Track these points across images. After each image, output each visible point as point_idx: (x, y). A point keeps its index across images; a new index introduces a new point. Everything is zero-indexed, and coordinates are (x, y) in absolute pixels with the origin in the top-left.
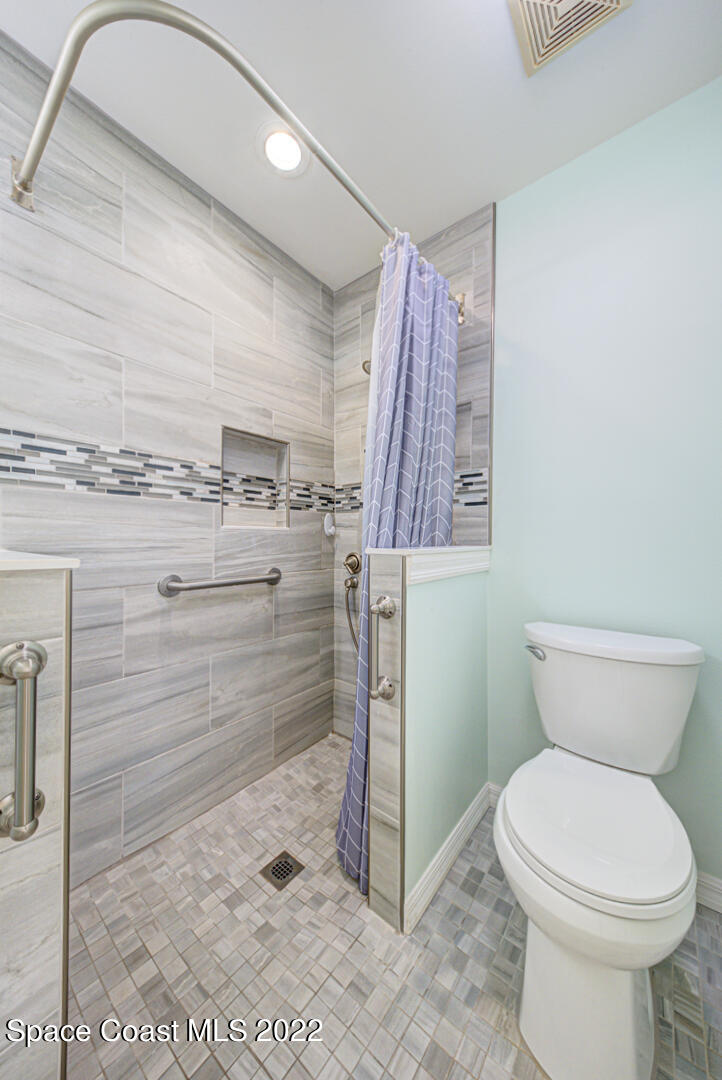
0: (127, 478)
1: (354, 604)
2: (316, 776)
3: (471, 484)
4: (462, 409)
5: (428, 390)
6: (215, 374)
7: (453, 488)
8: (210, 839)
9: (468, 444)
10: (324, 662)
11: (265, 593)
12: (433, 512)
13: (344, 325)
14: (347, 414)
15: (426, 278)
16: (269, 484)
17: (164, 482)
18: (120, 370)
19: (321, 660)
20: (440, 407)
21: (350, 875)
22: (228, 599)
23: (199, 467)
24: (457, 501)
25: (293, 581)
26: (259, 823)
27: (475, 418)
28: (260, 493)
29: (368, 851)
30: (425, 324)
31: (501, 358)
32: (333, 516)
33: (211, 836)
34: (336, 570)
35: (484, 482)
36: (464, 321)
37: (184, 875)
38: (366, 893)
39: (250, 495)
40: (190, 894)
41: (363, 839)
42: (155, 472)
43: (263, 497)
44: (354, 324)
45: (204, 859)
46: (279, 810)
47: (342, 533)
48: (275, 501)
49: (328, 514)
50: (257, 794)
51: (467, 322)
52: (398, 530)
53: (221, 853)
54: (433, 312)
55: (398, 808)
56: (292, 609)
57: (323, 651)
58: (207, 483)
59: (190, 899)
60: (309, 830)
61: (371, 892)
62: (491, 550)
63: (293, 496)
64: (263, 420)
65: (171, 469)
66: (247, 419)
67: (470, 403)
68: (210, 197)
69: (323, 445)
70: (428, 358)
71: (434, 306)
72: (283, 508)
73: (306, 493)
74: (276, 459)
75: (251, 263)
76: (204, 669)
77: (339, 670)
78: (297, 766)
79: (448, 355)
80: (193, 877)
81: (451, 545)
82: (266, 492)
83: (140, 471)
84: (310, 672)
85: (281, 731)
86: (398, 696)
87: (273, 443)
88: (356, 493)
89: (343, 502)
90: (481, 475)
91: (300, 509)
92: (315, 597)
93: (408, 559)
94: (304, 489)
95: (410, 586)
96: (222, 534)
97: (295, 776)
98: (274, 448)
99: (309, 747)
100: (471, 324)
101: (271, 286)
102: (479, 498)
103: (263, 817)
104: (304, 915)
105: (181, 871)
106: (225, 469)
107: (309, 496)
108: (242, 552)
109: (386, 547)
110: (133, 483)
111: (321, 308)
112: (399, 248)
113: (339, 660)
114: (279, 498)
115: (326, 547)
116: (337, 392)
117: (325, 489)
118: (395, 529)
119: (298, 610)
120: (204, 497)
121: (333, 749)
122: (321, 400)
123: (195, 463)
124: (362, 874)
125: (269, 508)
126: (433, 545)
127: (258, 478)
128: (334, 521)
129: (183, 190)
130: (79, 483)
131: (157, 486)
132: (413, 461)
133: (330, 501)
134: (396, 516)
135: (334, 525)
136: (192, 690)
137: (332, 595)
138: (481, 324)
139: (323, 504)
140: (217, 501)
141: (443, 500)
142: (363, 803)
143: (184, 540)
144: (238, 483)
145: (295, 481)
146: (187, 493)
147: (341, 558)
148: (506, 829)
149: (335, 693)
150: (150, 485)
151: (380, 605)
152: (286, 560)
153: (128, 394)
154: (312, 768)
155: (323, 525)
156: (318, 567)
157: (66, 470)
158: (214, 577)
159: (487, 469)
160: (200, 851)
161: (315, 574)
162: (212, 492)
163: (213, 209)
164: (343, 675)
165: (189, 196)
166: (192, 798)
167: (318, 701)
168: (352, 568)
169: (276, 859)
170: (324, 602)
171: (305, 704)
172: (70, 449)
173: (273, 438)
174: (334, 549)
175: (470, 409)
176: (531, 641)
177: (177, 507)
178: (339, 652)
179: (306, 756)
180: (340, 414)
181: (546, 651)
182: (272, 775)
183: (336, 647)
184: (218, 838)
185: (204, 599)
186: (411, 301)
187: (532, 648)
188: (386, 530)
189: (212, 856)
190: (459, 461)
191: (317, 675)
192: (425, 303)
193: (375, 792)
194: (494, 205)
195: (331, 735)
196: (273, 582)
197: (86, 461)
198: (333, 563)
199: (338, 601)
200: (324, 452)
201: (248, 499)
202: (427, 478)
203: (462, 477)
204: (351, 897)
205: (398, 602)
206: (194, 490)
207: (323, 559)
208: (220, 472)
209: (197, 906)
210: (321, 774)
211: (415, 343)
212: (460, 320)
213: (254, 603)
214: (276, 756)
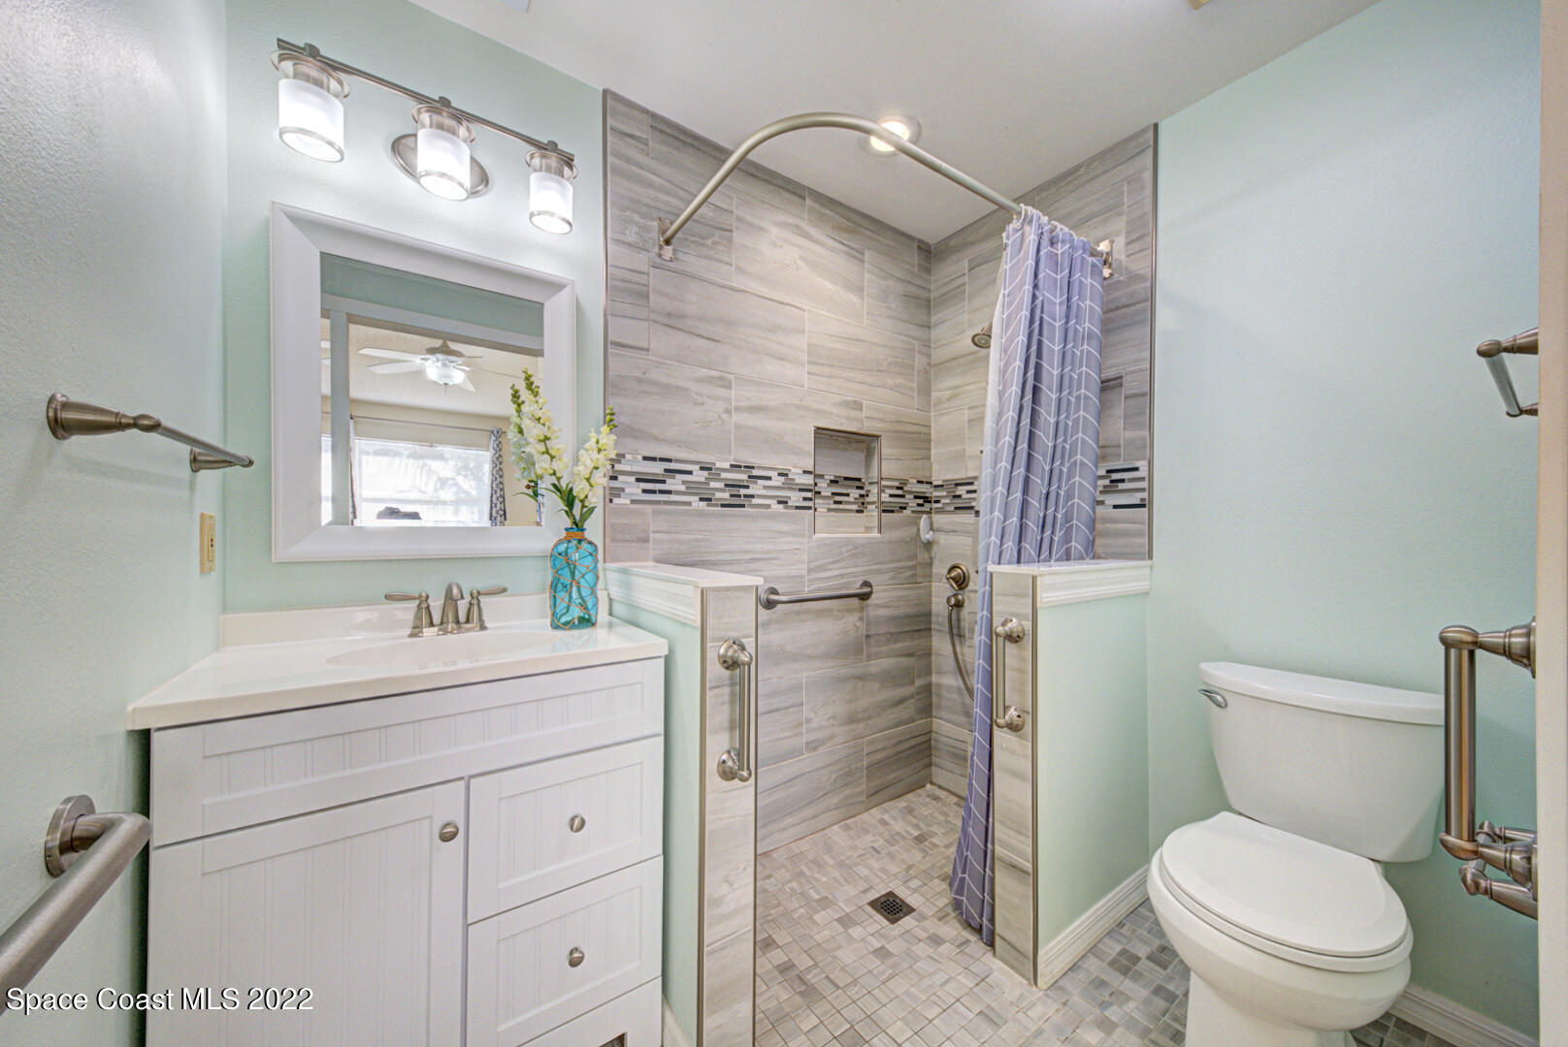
0: (734, 491)
1: (959, 627)
2: (916, 827)
3: (1123, 481)
4: (1109, 386)
5: (1062, 378)
6: (808, 373)
7: (1095, 488)
8: (810, 864)
9: (1118, 429)
10: (920, 696)
11: (855, 610)
12: (1068, 518)
13: (945, 284)
14: (947, 393)
15: (1060, 249)
16: (858, 484)
17: (764, 492)
18: (730, 387)
19: (918, 693)
20: (1079, 389)
21: (970, 925)
22: (820, 614)
23: (795, 474)
24: (1102, 503)
25: (886, 597)
26: (858, 860)
27: (1126, 398)
28: (848, 495)
29: (993, 898)
30: (1058, 301)
31: (1166, 318)
32: (930, 518)
33: (810, 861)
34: (934, 584)
35: (1142, 479)
36: (1111, 275)
37: (792, 889)
38: (991, 944)
39: (838, 498)
40: (801, 907)
41: (988, 885)
42: (756, 483)
43: (851, 499)
44: (959, 282)
45: (808, 881)
46: (878, 852)
47: (942, 538)
48: (863, 503)
49: (925, 516)
50: (851, 833)
51: (1116, 276)
52: (1023, 544)
53: (824, 879)
54: (1069, 283)
55: (1029, 850)
56: (882, 630)
57: (919, 682)
58: (801, 490)
59: (802, 910)
60: (915, 877)
61: (998, 942)
62: (1151, 567)
63: (885, 497)
64: (854, 413)
65: (769, 478)
66: (838, 416)
67: (1121, 377)
68: (804, 187)
69: (919, 433)
70: (1062, 339)
71: (1070, 277)
72: (873, 511)
73: (900, 492)
74: (865, 454)
75: (843, 244)
76: (798, 688)
77: (939, 707)
78: (892, 812)
79: (1088, 325)
80: (801, 893)
81: (1093, 558)
82: (855, 493)
83: (745, 484)
84: (904, 705)
85: (874, 768)
86: (1028, 728)
87: (861, 438)
88: (961, 490)
89: (943, 501)
90: (1136, 469)
91: (893, 511)
92: (908, 616)
93: (1038, 579)
94: (898, 488)
95: (1041, 608)
96: (813, 544)
97: (892, 822)
98: (863, 442)
99: (904, 794)
100: (1121, 278)
101: (862, 261)
102: (1135, 499)
103: (861, 855)
104: (922, 949)
105: (789, 885)
106: (817, 472)
107: (903, 496)
108: (833, 563)
109: (1010, 563)
110: (740, 496)
111: (916, 269)
112: (1027, 228)
113: (939, 695)
114: (868, 499)
115: (923, 556)
116: (935, 366)
117: (920, 485)
118: (1020, 542)
119: (891, 631)
120: (798, 505)
121: (934, 802)
122: (916, 378)
123: (790, 470)
124: (985, 922)
125: (858, 511)
126: (1068, 558)
127: (846, 479)
128: (931, 524)
129: (781, 191)
130: (701, 499)
131: (760, 496)
132: (1042, 463)
133: (927, 500)
134: (1021, 527)
135: (931, 529)
136: (788, 708)
137: (929, 614)
138: (1134, 278)
139: (919, 505)
140: (809, 508)
141: (1082, 505)
142: (986, 846)
143: (782, 551)
144: (826, 485)
145: (887, 479)
146: (783, 502)
147: (940, 569)
148: (1161, 875)
149: (934, 735)
150: (752, 496)
151: (1007, 628)
152: (879, 572)
153: (737, 409)
154: (910, 817)
155: (919, 530)
156: (912, 581)
157: (691, 488)
158: (807, 589)
159: (1145, 463)
160: (802, 873)
161: (911, 589)
162: (805, 499)
163: (808, 201)
164: (944, 714)
165: (787, 195)
166: (790, 820)
167: (913, 742)
168: (956, 582)
169: (883, 896)
170: (919, 623)
171: (900, 742)
172: (695, 468)
173: (863, 432)
174: (931, 558)
175: (1121, 385)
176: (1207, 684)
177: (776, 516)
178: (939, 685)
179: (901, 803)
180: (937, 393)
181: (1228, 697)
182: (865, 816)
183: (934, 679)
184: (819, 865)
185: (798, 613)
186: (1041, 284)
187: (1208, 693)
188: (1010, 544)
189: (817, 880)
190: (1104, 451)
191: (913, 710)
192: (1058, 277)
193: (1000, 832)
194: (1156, 126)
195: (928, 786)
196: (864, 597)
197: (706, 478)
198: (931, 576)
199: (938, 623)
200: (919, 440)
201: (836, 502)
202: (1060, 480)
203: (1108, 471)
204: (972, 945)
205: (1028, 625)
206: (790, 498)
207: (919, 571)
208: (812, 476)
209: (811, 917)
210: (922, 825)
211: (1045, 328)
212: (1106, 272)
213: (844, 620)
214: (868, 797)
